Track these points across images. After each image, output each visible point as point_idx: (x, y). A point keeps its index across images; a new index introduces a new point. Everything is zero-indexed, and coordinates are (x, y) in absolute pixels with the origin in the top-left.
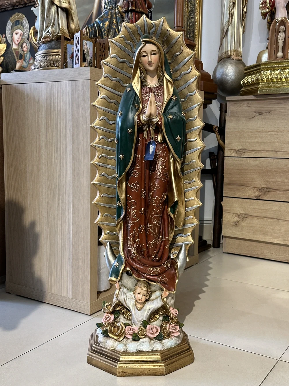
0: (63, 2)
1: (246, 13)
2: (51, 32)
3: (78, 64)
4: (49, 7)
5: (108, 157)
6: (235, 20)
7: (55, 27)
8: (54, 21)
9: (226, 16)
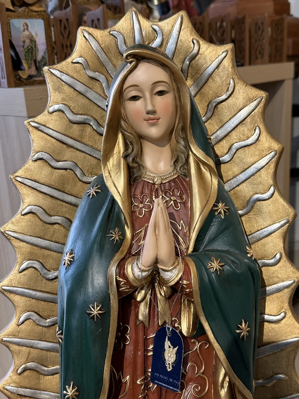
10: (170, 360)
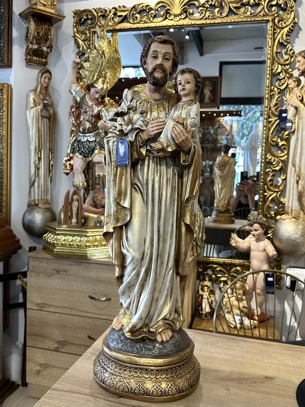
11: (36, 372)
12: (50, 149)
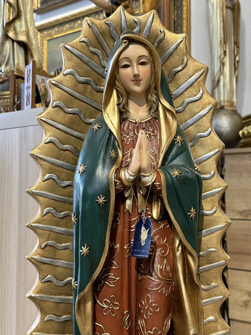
0: (19, 35)
1: (238, 62)
2: (5, 71)
3: (29, 104)
4: (2, 42)
5: (58, 246)
6: (227, 69)
7: (9, 65)
8: (9, 58)
9: (217, 66)
10: (144, 238)
11: (243, 304)
12: (235, 43)
